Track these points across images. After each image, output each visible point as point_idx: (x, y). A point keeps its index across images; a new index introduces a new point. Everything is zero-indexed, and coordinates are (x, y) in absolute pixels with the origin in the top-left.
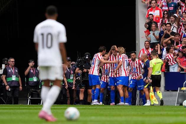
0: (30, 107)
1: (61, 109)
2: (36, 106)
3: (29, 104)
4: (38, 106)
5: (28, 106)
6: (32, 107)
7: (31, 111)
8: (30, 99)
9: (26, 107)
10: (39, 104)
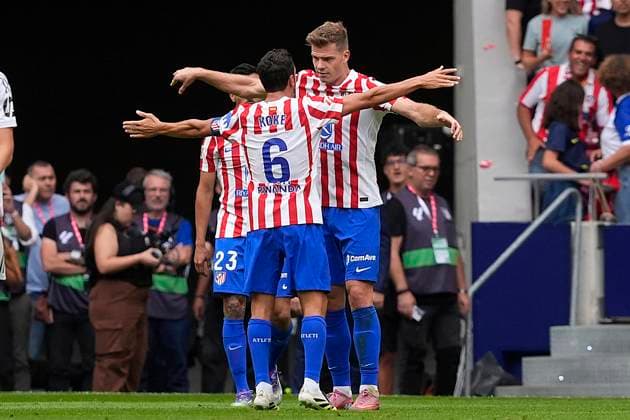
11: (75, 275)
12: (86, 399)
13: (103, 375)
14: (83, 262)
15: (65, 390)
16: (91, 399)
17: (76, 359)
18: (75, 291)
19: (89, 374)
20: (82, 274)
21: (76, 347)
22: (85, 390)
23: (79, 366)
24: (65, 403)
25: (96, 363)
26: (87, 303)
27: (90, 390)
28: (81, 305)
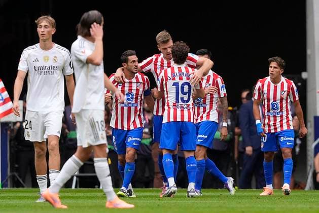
0: (78, 194)
1: (145, 197)
2: (92, 192)
3: (76, 187)
4: (96, 191)
5: (73, 191)
6: (82, 194)
7: (80, 202)
8: (77, 176)
9: (69, 194)
10: (96, 186)
11: (146, 139)
12: (150, 191)
13: (158, 181)
14: (149, 133)
15: (142, 187)
16: (152, 191)
17: (147, 175)
18: (146, 146)
19: (152, 181)
20: (149, 138)
21: (147, 170)
22: (151, 187)
23: (148, 178)
24: (142, 193)
25: (155, 176)
26: (151, 151)
27: (152, 187)
28: (149, 151)
